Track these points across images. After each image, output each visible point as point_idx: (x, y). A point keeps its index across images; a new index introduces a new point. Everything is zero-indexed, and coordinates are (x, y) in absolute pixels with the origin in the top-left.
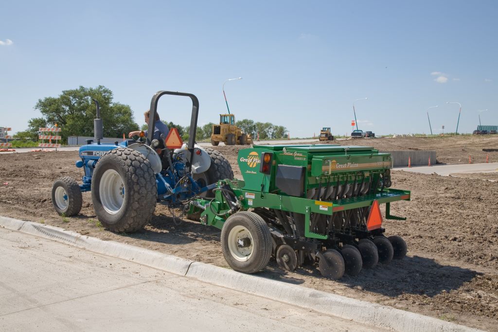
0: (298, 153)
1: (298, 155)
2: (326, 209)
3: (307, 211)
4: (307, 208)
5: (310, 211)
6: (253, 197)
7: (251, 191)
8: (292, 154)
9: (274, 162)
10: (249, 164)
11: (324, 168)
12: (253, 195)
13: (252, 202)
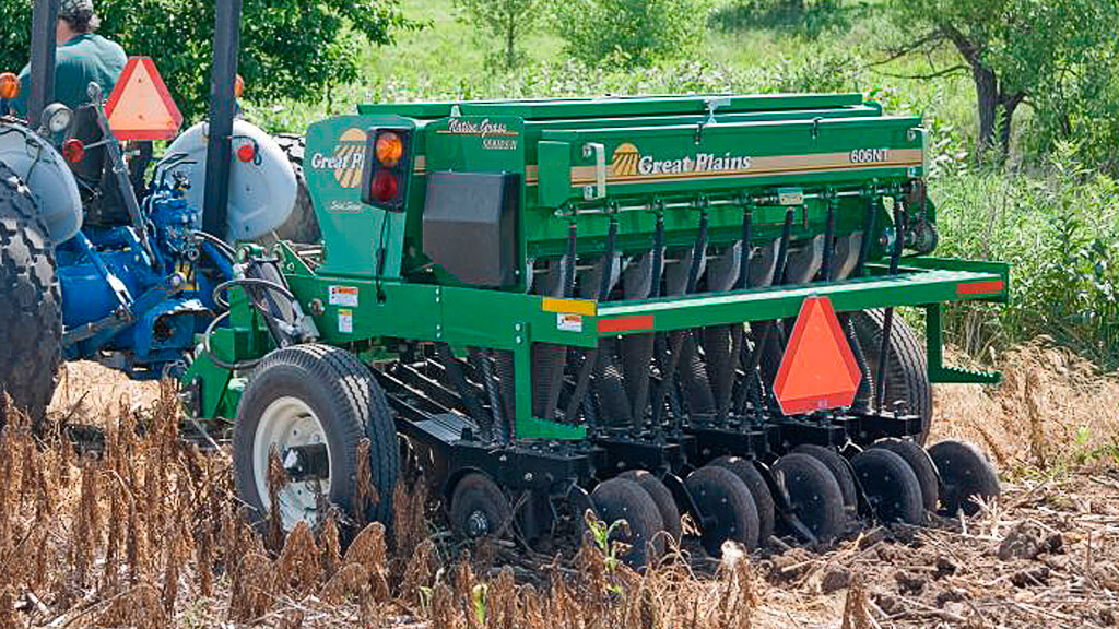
0: (492, 122)
1: (495, 129)
2: (577, 327)
3: (518, 340)
4: (518, 327)
5: (529, 336)
6: (352, 300)
7: (345, 278)
8: (472, 129)
9: (419, 163)
10: (338, 175)
11: (578, 173)
12: (351, 292)
13: (350, 318)
